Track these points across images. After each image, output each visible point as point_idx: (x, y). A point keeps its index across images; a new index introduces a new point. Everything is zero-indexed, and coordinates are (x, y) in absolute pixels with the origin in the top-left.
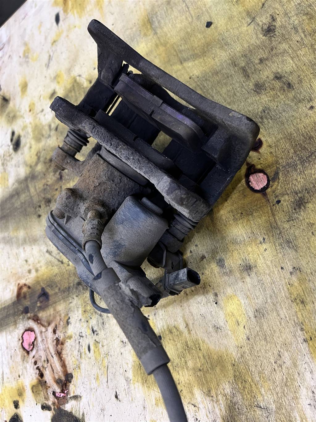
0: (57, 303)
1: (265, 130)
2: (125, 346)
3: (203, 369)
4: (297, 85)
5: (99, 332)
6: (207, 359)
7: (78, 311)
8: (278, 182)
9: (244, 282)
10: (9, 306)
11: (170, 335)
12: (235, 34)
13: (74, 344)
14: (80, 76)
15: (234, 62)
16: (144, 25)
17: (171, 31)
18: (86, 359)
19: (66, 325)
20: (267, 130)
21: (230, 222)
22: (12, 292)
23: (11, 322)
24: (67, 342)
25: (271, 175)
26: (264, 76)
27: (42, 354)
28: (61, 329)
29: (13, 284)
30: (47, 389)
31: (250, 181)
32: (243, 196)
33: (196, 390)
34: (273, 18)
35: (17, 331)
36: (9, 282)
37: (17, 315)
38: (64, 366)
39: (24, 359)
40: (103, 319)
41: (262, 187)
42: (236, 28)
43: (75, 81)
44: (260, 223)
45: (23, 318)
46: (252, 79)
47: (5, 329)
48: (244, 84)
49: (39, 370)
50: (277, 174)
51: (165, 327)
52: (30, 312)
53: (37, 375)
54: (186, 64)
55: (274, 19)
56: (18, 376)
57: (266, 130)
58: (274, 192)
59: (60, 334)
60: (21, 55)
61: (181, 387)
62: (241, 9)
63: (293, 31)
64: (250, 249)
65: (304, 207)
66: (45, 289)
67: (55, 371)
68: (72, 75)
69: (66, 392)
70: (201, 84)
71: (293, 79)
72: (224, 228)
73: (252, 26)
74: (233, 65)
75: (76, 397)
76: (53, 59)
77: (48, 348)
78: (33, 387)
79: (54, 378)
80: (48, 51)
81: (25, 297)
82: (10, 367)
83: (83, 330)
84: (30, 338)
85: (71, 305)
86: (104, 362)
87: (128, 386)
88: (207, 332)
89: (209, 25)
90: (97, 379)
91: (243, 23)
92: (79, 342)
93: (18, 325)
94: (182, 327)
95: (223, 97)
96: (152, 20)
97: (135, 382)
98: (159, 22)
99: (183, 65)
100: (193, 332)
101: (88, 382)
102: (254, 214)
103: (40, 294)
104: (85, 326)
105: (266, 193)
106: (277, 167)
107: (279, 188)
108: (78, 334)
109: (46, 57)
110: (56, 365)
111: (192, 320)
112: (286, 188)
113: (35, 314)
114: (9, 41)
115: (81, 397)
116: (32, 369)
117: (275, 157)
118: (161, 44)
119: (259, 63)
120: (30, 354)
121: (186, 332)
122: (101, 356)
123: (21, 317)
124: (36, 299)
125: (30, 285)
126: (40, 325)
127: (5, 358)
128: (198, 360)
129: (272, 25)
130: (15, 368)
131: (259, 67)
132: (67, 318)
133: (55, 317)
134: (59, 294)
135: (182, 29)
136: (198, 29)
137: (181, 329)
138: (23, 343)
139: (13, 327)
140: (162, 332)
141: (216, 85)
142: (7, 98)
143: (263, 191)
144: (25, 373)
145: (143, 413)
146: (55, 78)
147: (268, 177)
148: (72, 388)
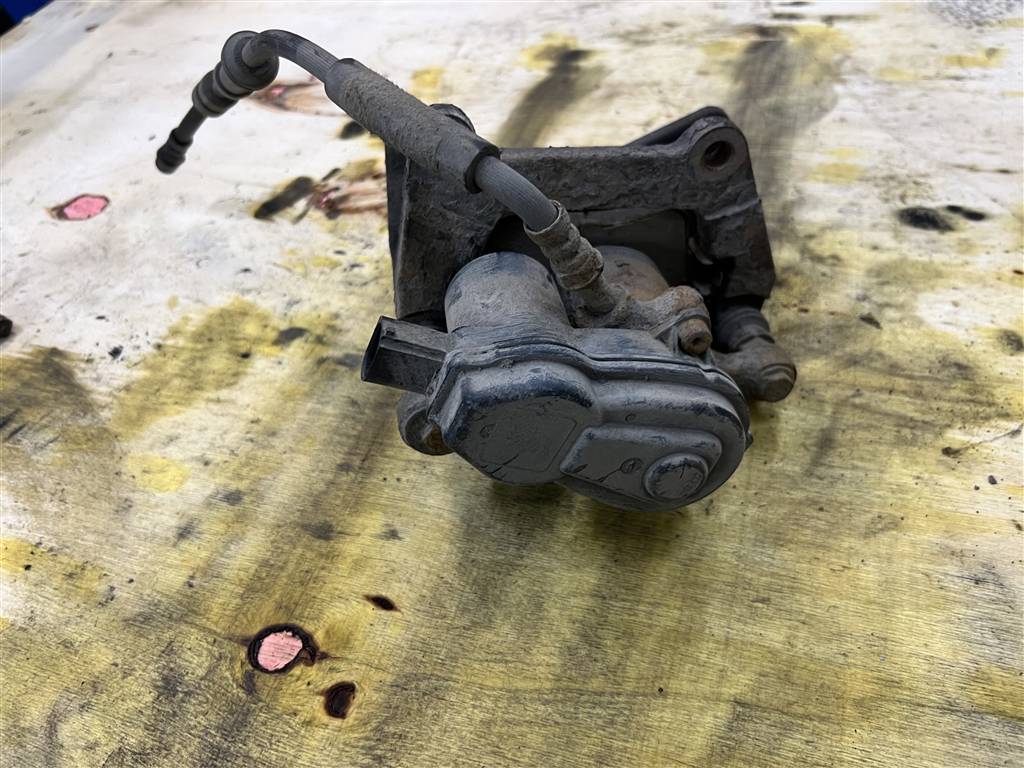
1: (348, 741)
8: (235, 680)
9: (178, 513)
11: (233, 371)
14: (1014, 433)
18: (332, 244)
20: (341, 746)
21: (269, 554)
25: (261, 680)
30: (352, 180)
31: (294, 636)
32: (284, 604)
38: (358, 211)
41: (262, 648)
44: (217, 599)
50: (251, 690)
51: (249, 370)
54: (723, 711)
57: (345, 744)
58: (232, 659)
61: (169, 357)
64: (203, 554)
65: (158, 687)
67: (364, 197)
69: (323, 205)
70: (610, 702)
72: (272, 538)
75: (301, 217)
79: (355, 193)
86: (302, 267)
87: (240, 289)
88: (184, 424)
90: (292, 252)
94: (224, 394)
97: (235, 300)
99: (726, 701)
100: (203, 405)
102: (238, 600)
105: (246, 645)
106: (261, 700)
107: (227, 674)
111: (215, 411)
112: (214, 684)
115: (294, 224)
117: (279, 712)
118: (881, 698)
122: (312, 267)
128: (170, 394)
137: (223, 391)
140: (248, 363)
141: (568, 734)
143: (253, 645)
145: (195, 297)
147: (266, 671)
148: (317, 215)
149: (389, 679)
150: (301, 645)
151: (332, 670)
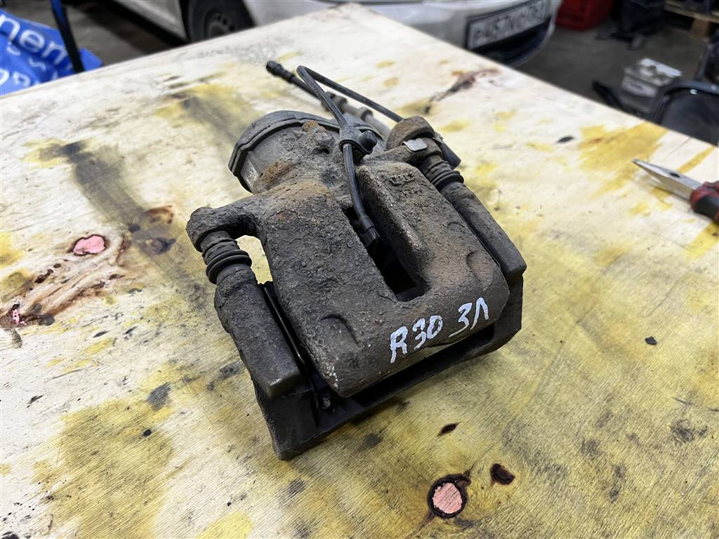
0: (157, 267)
1: (530, 480)
2: (119, 385)
3: (115, 519)
4: (620, 506)
5: (129, 341)
6: (132, 521)
7: (154, 300)
8: (457, 532)
9: (278, 533)
10: (133, 203)
11: (156, 447)
12: (654, 384)
13: (101, 310)
14: (500, 192)
15: (612, 398)
16: (610, 253)
17: (618, 292)
18: (83, 335)
19: (128, 290)
20: (531, 484)
21: (367, 479)
22: (157, 200)
23: (110, 214)
24: (102, 299)
25: (466, 515)
26: (611, 450)
27: (75, 270)
28: (120, 285)
29: (169, 199)
30: (21, 294)
31: (442, 486)
32: (415, 483)
33: (78, 519)
34: (704, 431)
35: (100, 226)
36: (170, 192)
37: (123, 219)
38: (63, 307)
39: (59, 248)
40: (152, 339)
41: (440, 508)
42: (664, 382)
43: (491, 189)
44: (383, 526)
45: (122, 228)
46: (599, 432)
47: (99, 209)
48: (586, 423)
49: (48, 274)
50: (469, 524)
51: (167, 436)
52: (134, 235)
53: (39, 274)
54: (579, 329)
55: (702, 433)
56: (30, 248)
57: (531, 482)
58: (439, 530)
59: (111, 286)
60: (497, 111)
61: (76, 494)
62: (695, 379)
63: (698, 469)
64: (334, 525)
66: (175, 244)
67: (52, 296)
68: (497, 182)
69: (23, 322)
70: (559, 361)
71: (626, 495)
72: (355, 473)
73: (678, 405)
74: (608, 396)
75: (18, 339)
76: (508, 152)
77: (85, 276)
78: (18, 274)
79: (40, 300)
80: (515, 143)
81: (154, 220)
82: (41, 233)
83: (126, 316)
84: (95, 246)
85: (161, 288)
86: (85, 362)
87: (55, 411)
88: (179, 503)
89: (651, 341)
90: (56, 361)
91: (675, 390)
92: (107, 317)
93: (109, 224)
94: (175, 462)
95: (555, 399)
96: (621, 261)
97: (65, 419)
98: (622, 272)
99: (575, 325)
100: (172, 481)
101: (45, 350)
102: (393, 512)
103: (165, 239)
104: (134, 317)
105: (434, 517)
106: (480, 520)
108: (118, 310)
109: (508, 142)
110: (61, 294)
111: (191, 473)
113: (133, 243)
114: (510, 90)
115: (20, 347)
116: (47, 263)
117: (494, 511)
118: (593, 285)
119: (627, 436)
120: (69, 254)
121: (170, 468)
122: (93, 356)
123: (122, 225)
124: (156, 236)
125: (174, 222)
126: (117, 253)
127: (53, 223)
128: (128, 506)
129: (691, 434)
130: (42, 240)
131: (622, 437)
132: (139, 288)
133: (135, 270)
134: (173, 266)
135: (626, 306)
136: (637, 329)
137: (171, 461)
138: (82, 240)
139: (104, 219)
140: (158, 433)
141: (567, 383)
142: (431, 111)
143: (436, 512)
144: (37, 257)
145: (17, 449)
146: (483, 162)
147: (459, 512)
148: (31, 330)
149: (500, 445)
150: (451, 484)
151: (479, 472)
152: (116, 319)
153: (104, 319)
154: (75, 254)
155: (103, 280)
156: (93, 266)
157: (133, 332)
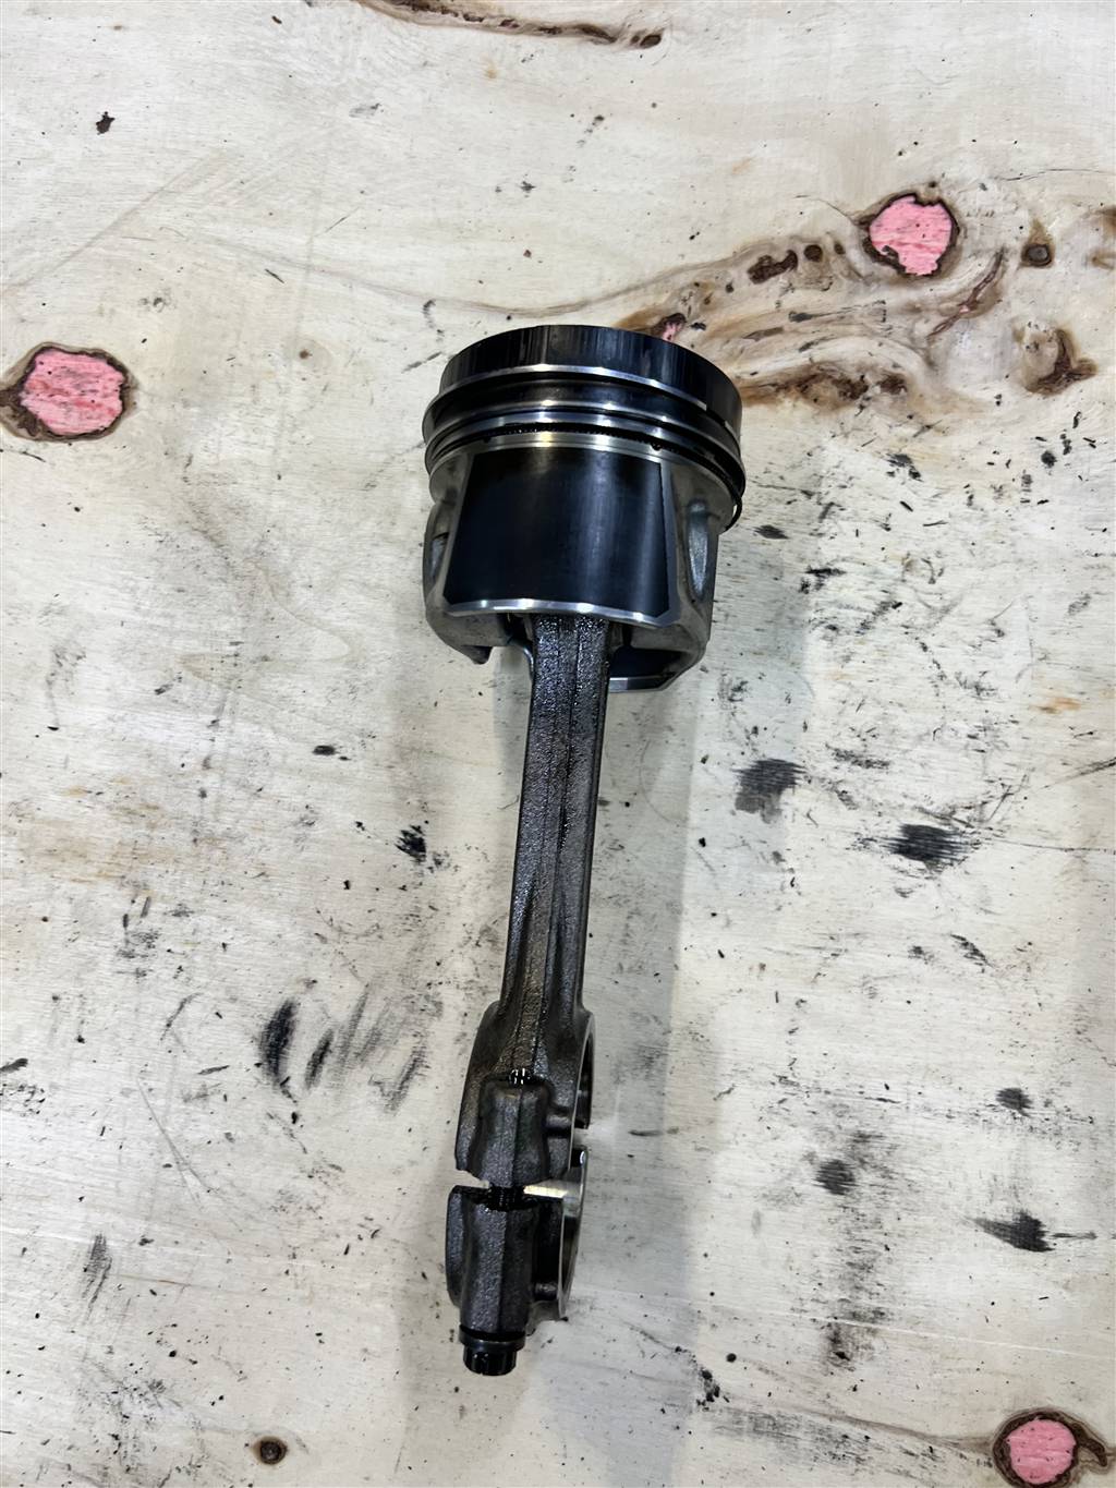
27: (835, 297)
31: (1056, 1426)
38: (760, 393)
40: (847, 632)
41: (1012, 1452)
49: (783, 265)
53: (767, 249)
59: (873, 407)
66: (1084, 384)
67: (754, 344)
105: (988, 1453)
116: (799, 228)
120: (855, 232)
124: (1063, 320)
126: (950, 310)
138: (912, 199)
143: (999, 1450)
150: (1070, 1438)
152: (823, 516)
153: (802, 497)
154: (868, 246)
155: (868, 378)
156: (877, 312)
157: (830, 582)
